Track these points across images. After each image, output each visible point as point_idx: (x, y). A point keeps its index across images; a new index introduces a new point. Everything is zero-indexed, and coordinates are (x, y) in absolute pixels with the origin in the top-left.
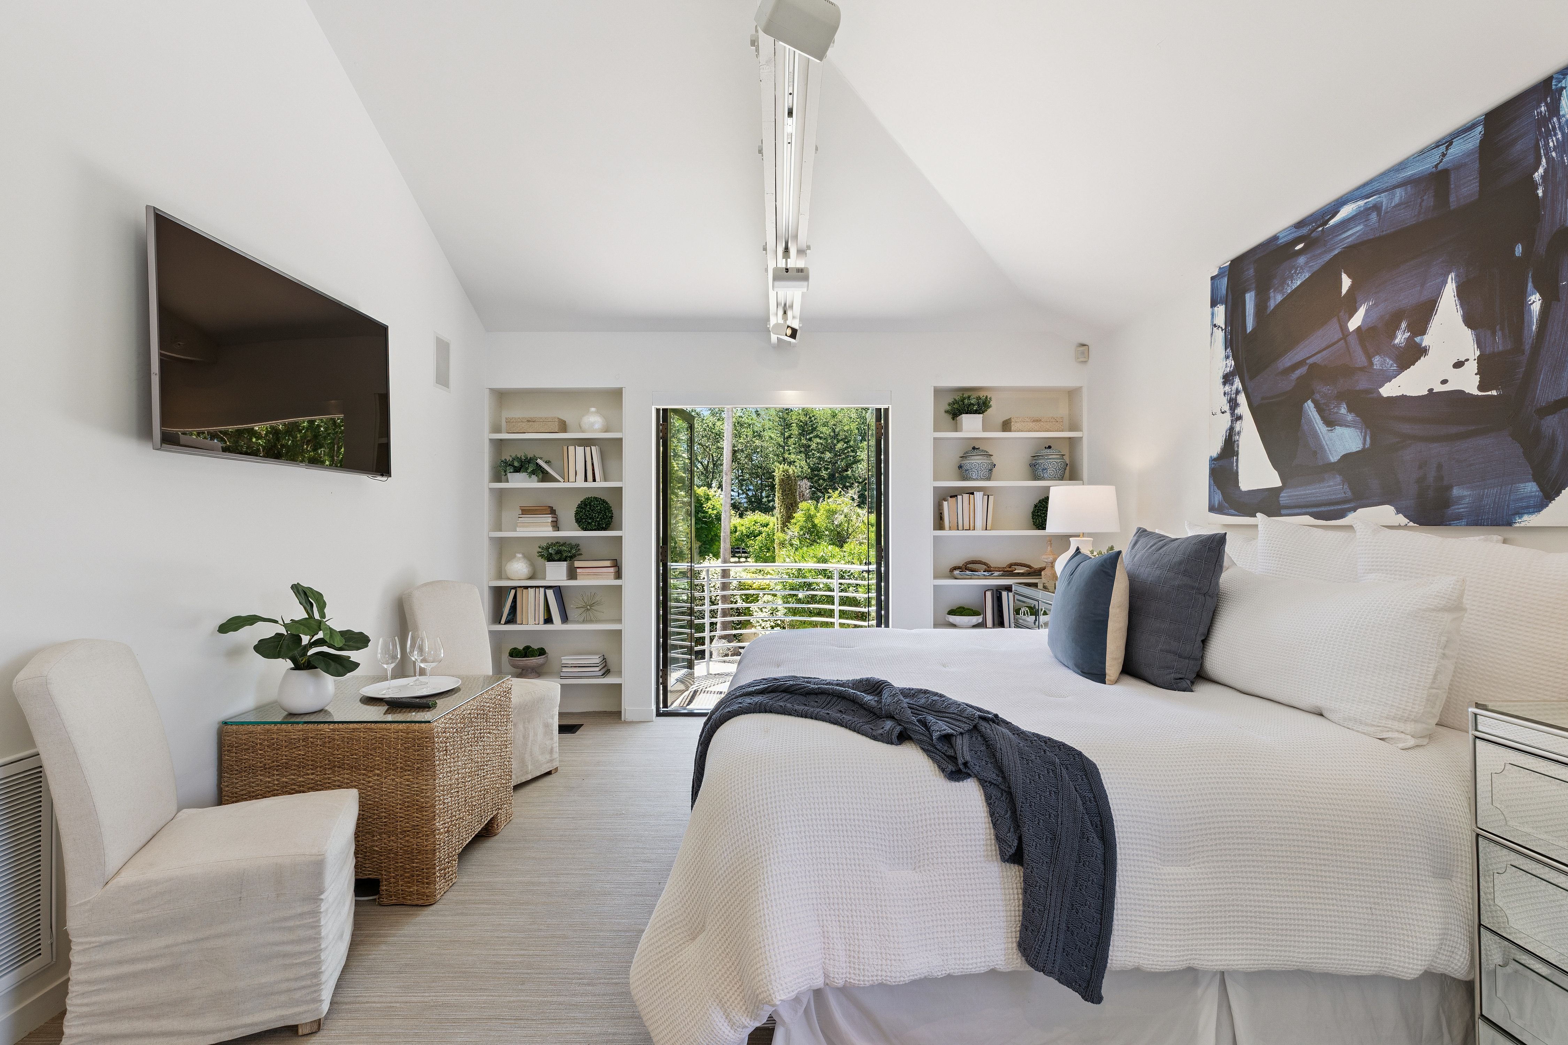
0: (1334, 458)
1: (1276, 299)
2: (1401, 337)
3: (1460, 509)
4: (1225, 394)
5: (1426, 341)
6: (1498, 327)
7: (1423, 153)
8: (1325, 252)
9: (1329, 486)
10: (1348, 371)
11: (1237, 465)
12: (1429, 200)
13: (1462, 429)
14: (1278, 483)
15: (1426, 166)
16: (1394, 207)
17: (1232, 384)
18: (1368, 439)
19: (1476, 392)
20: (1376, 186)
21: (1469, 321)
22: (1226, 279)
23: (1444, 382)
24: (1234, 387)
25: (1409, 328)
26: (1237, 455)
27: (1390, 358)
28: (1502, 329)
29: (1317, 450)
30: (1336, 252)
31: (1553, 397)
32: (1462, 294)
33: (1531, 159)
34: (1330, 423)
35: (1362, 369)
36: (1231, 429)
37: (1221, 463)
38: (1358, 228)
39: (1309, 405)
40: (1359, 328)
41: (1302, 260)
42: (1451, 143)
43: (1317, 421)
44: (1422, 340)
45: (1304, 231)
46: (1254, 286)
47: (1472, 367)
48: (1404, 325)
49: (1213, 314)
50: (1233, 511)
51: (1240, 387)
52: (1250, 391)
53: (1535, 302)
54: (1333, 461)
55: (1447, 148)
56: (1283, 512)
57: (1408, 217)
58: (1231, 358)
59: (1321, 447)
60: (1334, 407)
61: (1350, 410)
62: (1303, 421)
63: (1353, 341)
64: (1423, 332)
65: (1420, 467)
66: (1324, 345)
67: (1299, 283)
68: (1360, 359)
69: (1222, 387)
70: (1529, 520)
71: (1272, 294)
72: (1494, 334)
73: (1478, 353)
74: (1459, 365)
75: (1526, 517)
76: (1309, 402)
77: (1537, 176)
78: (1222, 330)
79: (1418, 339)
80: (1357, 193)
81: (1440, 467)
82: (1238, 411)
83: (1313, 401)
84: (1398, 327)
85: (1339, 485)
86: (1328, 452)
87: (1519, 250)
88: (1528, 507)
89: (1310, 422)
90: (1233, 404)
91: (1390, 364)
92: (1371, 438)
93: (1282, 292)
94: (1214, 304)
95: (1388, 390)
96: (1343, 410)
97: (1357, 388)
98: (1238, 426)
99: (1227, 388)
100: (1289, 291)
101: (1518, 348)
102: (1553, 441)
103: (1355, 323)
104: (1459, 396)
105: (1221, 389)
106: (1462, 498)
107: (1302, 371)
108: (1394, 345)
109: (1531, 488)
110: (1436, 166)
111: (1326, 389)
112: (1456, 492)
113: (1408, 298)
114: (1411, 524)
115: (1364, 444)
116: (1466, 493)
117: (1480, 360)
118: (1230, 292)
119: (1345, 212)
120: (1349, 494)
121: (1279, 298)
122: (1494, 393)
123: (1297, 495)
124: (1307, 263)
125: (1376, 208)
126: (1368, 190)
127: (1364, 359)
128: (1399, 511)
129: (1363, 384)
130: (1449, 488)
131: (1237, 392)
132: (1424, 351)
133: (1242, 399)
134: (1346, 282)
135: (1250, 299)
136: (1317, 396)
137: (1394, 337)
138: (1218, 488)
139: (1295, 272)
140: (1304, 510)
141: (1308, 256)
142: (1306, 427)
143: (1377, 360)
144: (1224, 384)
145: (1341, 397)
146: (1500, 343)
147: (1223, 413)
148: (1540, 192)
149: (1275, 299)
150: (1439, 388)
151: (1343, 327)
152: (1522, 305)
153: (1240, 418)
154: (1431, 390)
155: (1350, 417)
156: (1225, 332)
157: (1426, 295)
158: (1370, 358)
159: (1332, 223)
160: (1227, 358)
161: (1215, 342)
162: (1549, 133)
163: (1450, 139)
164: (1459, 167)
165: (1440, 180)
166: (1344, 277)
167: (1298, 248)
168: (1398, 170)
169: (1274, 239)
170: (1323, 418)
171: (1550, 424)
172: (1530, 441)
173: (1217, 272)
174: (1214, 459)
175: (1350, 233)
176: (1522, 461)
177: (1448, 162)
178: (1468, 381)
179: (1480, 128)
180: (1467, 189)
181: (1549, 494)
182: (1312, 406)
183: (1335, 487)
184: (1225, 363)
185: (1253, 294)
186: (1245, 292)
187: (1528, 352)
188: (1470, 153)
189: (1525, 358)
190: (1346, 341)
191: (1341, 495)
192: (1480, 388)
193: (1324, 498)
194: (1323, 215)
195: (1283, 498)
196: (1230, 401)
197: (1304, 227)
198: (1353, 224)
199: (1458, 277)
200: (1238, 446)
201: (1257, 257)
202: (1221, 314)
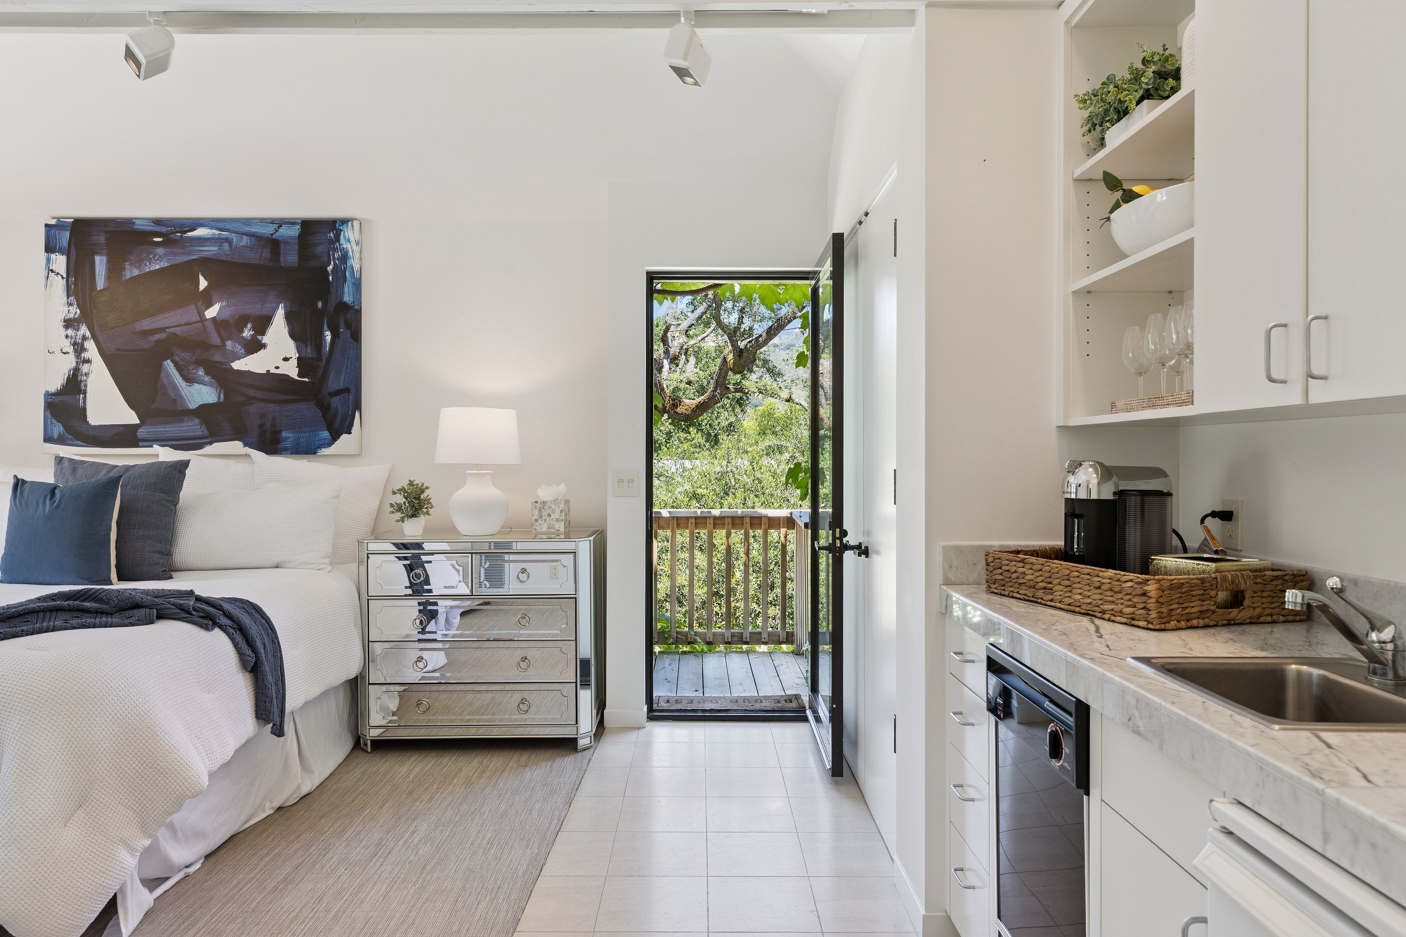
0: (193, 406)
1: (131, 272)
2: (247, 333)
3: (286, 444)
4: (67, 337)
5: (265, 340)
6: (309, 344)
7: (262, 221)
8: (184, 253)
9: (187, 426)
10: (207, 346)
11: (85, 402)
12: (266, 253)
13: (288, 397)
14: (136, 421)
15: (267, 230)
16: (243, 246)
17: (78, 330)
18: (222, 395)
19: (296, 378)
20: (227, 226)
21: (292, 335)
22: (68, 234)
23: (277, 368)
24: (80, 333)
25: (253, 328)
26: (85, 393)
27: (239, 344)
28: (311, 345)
29: (178, 397)
30: (194, 257)
31: (337, 388)
32: (289, 317)
33: (326, 259)
34: (189, 380)
35: (217, 347)
36: (76, 370)
37: (62, 398)
38: (213, 248)
39: (169, 364)
40: (214, 319)
41: (160, 251)
42: (281, 226)
43: (177, 377)
44: (262, 339)
45: (163, 229)
46: (105, 252)
47: (294, 362)
48: (249, 326)
49: (48, 260)
50: (79, 443)
51: (88, 334)
52: (101, 340)
53: (328, 336)
54: (191, 407)
55: (279, 227)
56: (140, 444)
57: (252, 258)
58: (75, 306)
59: (181, 397)
60: (193, 369)
61: (207, 373)
62: (162, 374)
63: (210, 327)
64: (263, 334)
65: (261, 418)
66: (183, 322)
67: (157, 267)
68: (216, 340)
69: (63, 329)
70: (325, 451)
71: (127, 266)
72: (306, 346)
73: (297, 355)
74: (286, 359)
75: (323, 450)
76: (169, 361)
77: (330, 268)
78: (63, 278)
79: (259, 337)
80: (213, 224)
81: (274, 418)
82: (85, 355)
83: (172, 361)
84: (245, 326)
85: (198, 425)
86: (187, 401)
87: (320, 305)
88: (324, 444)
89: (169, 376)
90: (79, 348)
91: (239, 349)
92: (224, 396)
93: (139, 267)
94: (50, 248)
95: (237, 365)
96: (201, 372)
97: (214, 359)
98: (85, 368)
99: (70, 332)
100: (147, 270)
101: (319, 358)
102: (336, 410)
103: (211, 313)
104: (285, 378)
105: (63, 332)
106: (288, 438)
107: (163, 336)
108: (242, 337)
109: (326, 434)
110: (272, 234)
111: (186, 355)
112: (284, 434)
113: (253, 309)
114: (257, 454)
115: (219, 398)
116: (290, 435)
117: (299, 359)
118: (73, 247)
119: (201, 232)
120: (206, 432)
121: (136, 272)
122: (307, 380)
123: (157, 431)
124: (165, 255)
125: (227, 240)
126: (221, 225)
127: (218, 340)
128: (247, 445)
129: (218, 357)
130: (280, 432)
131: (84, 338)
132: (263, 346)
133: (90, 345)
134: (203, 283)
135: (100, 263)
136: (177, 359)
137: (242, 331)
138: (58, 421)
139: (154, 257)
141: (168, 250)
142: (165, 380)
143: (229, 344)
144: (66, 327)
145: (199, 363)
146: (309, 352)
147: (65, 353)
148: (331, 278)
150: (273, 371)
151: (201, 315)
152: (321, 337)
153: (88, 361)
154: (268, 371)
155: (207, 379)
156: (67, 281)
157: (265, 311)
158: (223, 341)
159: (190, 234)
160: (70, 304)
161: (52, 285)
162: (335, 250)
163: (280, 223)
164: (286, 243)
165: (274, 244)
166: (201, 278)
167: (156, 239)
168: (244, 224)
169: (129, 222)
170: (182, 375)
171: (335, 401)
172: (325, 409)
173: (53, 222)
174: (52, 394)
175: (206, 248)
176: (322, 419)
177: (279, 236)
178: (291, 370)
179: (298, 227)
180: (290, 258)
181: (335, 437)
182: (171, 365)
183: (193, 427)
184: (66, 308)
185: (104, 259)
186: (94, 253)
187: (324, 361)
188: (292, 238)
189: (322, 364)
190: (203, 324)
191: (199, 433)
192: (299, 375)
193: (182, 434)
194: (182, 225)
195: (141, 433)
196: (74, 344)
197: (162, 225)
198: (208, 244)
199: (285, 307)
200: (86, 386)
201: (109, 229)
202: (60, 262)
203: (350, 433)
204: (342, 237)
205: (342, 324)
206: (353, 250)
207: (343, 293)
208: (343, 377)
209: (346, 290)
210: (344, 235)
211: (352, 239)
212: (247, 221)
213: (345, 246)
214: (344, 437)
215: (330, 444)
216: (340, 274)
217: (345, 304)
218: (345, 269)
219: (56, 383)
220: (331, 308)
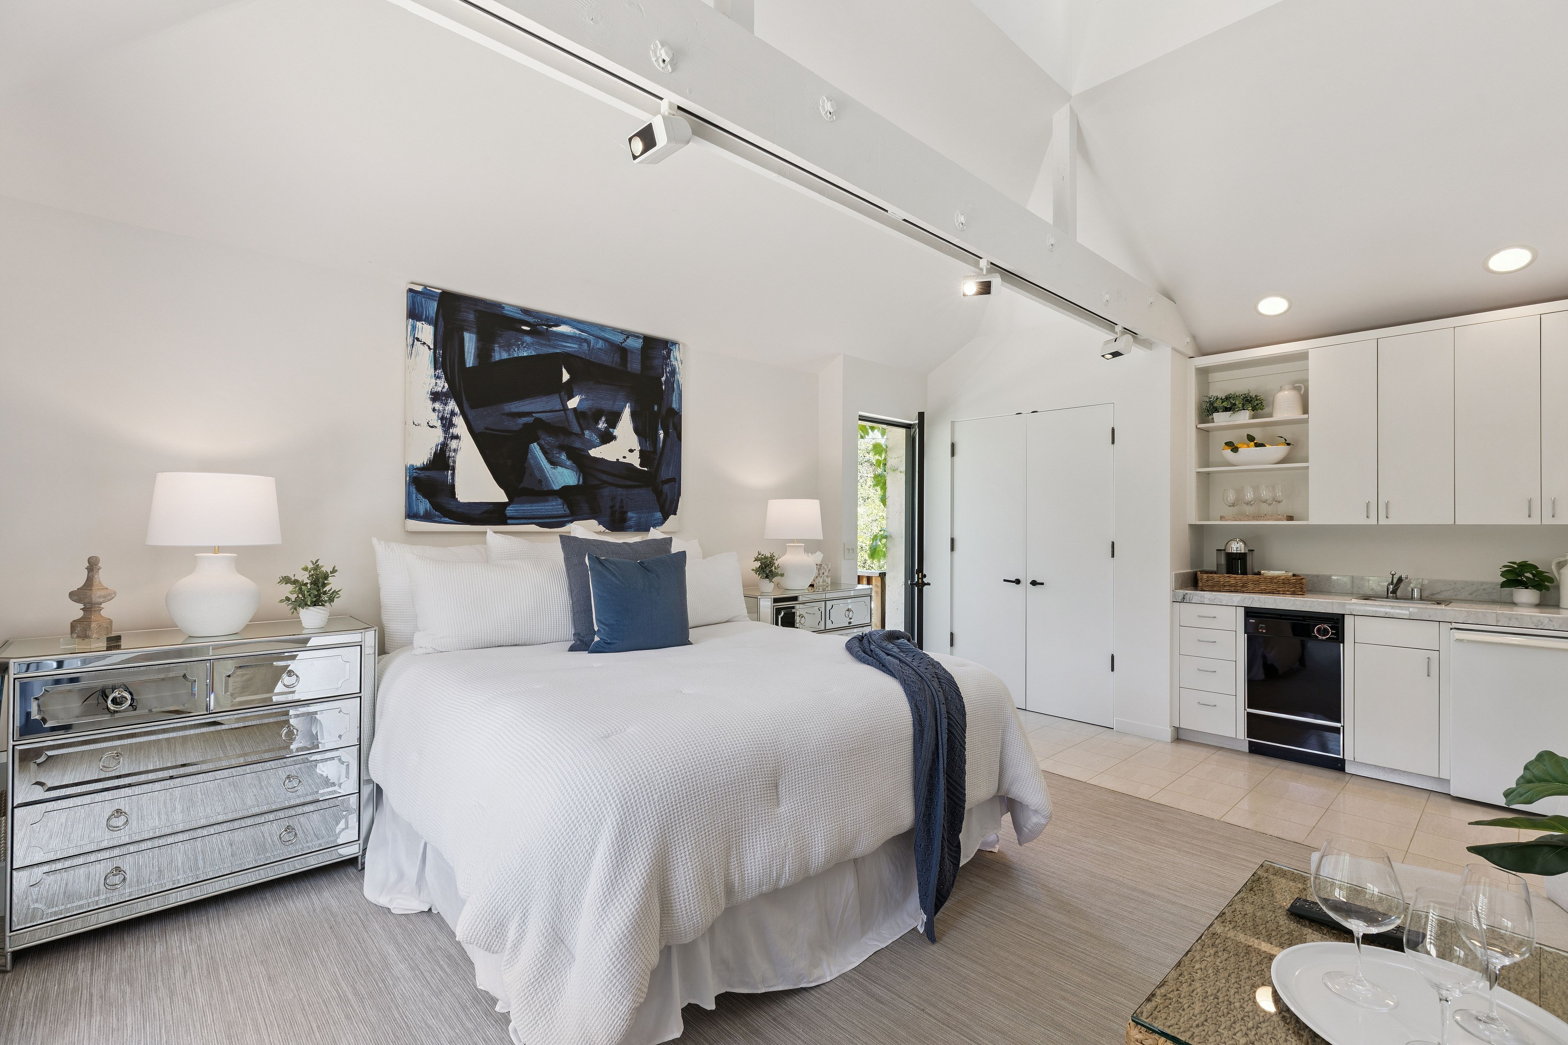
0: (556, 487)
2: (602, 425)
3: (631, 523)
4: (434, 410)
5: (616, 432)
6: (648, 439)
7: (614, 330)
8: (549, 346)
9: (552, 506)
10: (567, 432)
11: (453, 479)
12: (617, 359)
13: (632, 483)
14: (505, 499)
15: (618, 339)
16: (599, 349)
17: (446, 404)
18: (581, 478)
19: (639, 467)
20: (587, 328)
21: (636, 431)
22: (435, 304)
23: (624, 457)
24: (449, 408)
25: (607, 421)
26: (453, 469)
27: (595, 435)
28: (649, 441)
29: (543, 479)
30: (558, 351)
31: (664, 478)
32: (633, 415)
33: (661, 371)
34: (554, 463)
35: (577, 435)
36: (444, 446)
37: (428, 473)
38: (574, 346)
39: (535, 447)
40: (575, 409)
41: (528, 339)
42: (629, 338)
43: (543, 459)
44: (613, 431)
45: (531, 320)
46: (475, 330)
47: (637, 454)
48: (603, 419)
49: (413, 327)
50: (447, 520)
51: (457, 410)
52: (470, 417)
53: (661, 434)
54: (555, 489)
55: (627, 338)
56: (509, 521)
57: (606, 360)
58: (443, 380)
59: (546, 478)
60: (556, 453)
61: (569, 458)
62: (529, 456)
63: (571, 416)
64: (614, 427)
65: (612, 500)
66: (548, 409)
67: (525, 354)
68: (576, 429)
69: (430, 403)
70: (658, 528)
71: (497, 349)
72: (646, 441)
73: (639, 448)
74: (631, 451)
76: (535, 444)
77: (663, 379)
78: (430, 348)
79: (611, 430)
80: (575, 324)
81: (622, 501)
82: (454, 431)
83: (538, 444)
84: (600, 418)
85: (561, 505)
86: (551, 482)
87: (656, 408)
88: (658, 523)
89: (535, 457)
90: (447, 424)
91: (595, 438)
92: (583, 479)
93: (508, 351)
94: (414, 315)
95: (594, 453)
96: (564, 457)
97: (574, 446)
98: (453, 444)
99: (437, 405)
100: (516, 356)
101: (655, 452)
102: (667, 495)
103: (573, 403)
104: (630, 466)
105: (429, 405)
106: (633, 517)
107: (529, 420)
108: (598, 428)
109: (659, 515)
110: (621, 343)
111: (550, 439)
112: (630, 514)
113: (607, 405)
114: (607, 531)
115: (579, 481)
116: (634, 515)
117: (641, 451)
118: (441, 319)
119: (563, 329)
120: (568, 512)
121: (505, 356)
122: (646, 469)
123: (524, 510)
124: (532, 344)
125: (586, 340)
126: (581, 326)
127: (578, 429)
128: (600, 524)
129: (578, 444)
130: (626, 512)
131: (453, 413)
132: (612, 438)
133: (459, 421)
134: (566, 377)
135: (470, 340)
136: (543, 442)
137: (597, 423)
138: (425, 497)
139: (522, 344)
140: (530, 521)
141: (535, 340)
142: (532, 462)
143: (587, 432)
144: (434, 400)
145: (562, 448)
146: (648, 448)
147: (432, 427)
148: (663, 387)
149: (500, 354)
150: (622, 460)
151: (564, 404)
152: (657, 435)
153: (457, 437)
154: (618, 460)
155: (569, 463)
156: (435, 353)
157: (615, 408)
158: (582, 430)
159: (554, 329)
160: (438, 377)
161: (417, 354)
162: (667, 365)
163: (628, 334)
164: (632, 352)
165: (623, 352)
166: (564, 371)
167: (524, 328)
168: (600, 329)
169: (499, 306)
170: (547, 458)
171: (666, 487)
172: (659, 494)
173: (419, 289)
174: (418, 469)
175: (568, 345)
176: (656, 502)
177: (627, 345)
178: (635, 460)
179: (641, 340)
180: (635, 365)
181: (665, 518)
182: (538, 448)
183: (556, 506)
184: (433, 381)
185: (474, 336)
186: (462, 329)
187: (658, 455)
188: (637, 349)
189: (657, 457)
190: (565, 413)
191: (561, 512)
192: (641, 465)
193: (548, 513)
194: (548, 320)
195: (510, 511)
196: (442, 419)
197: (530, 316)
198: (570, 341)
199: (631, 407)
200: (454, 462)
201: (479, 308)
202: (426, 332)
203: (676, 514)
204: (672, 356)
205: (671, 426)
206: (679, 368)
207: (672, 401)
208: (671, 468)
209: (674, 399)
210: (673, 354)
211: (678, 358)
212: (602, 328)
213: (673, 363)
214: (672, 517)
215: (662, 523)
216: (670, 385)
217: (673, 409)
218: (674, 382)
219: (422, 457)
220: (664, 412)
